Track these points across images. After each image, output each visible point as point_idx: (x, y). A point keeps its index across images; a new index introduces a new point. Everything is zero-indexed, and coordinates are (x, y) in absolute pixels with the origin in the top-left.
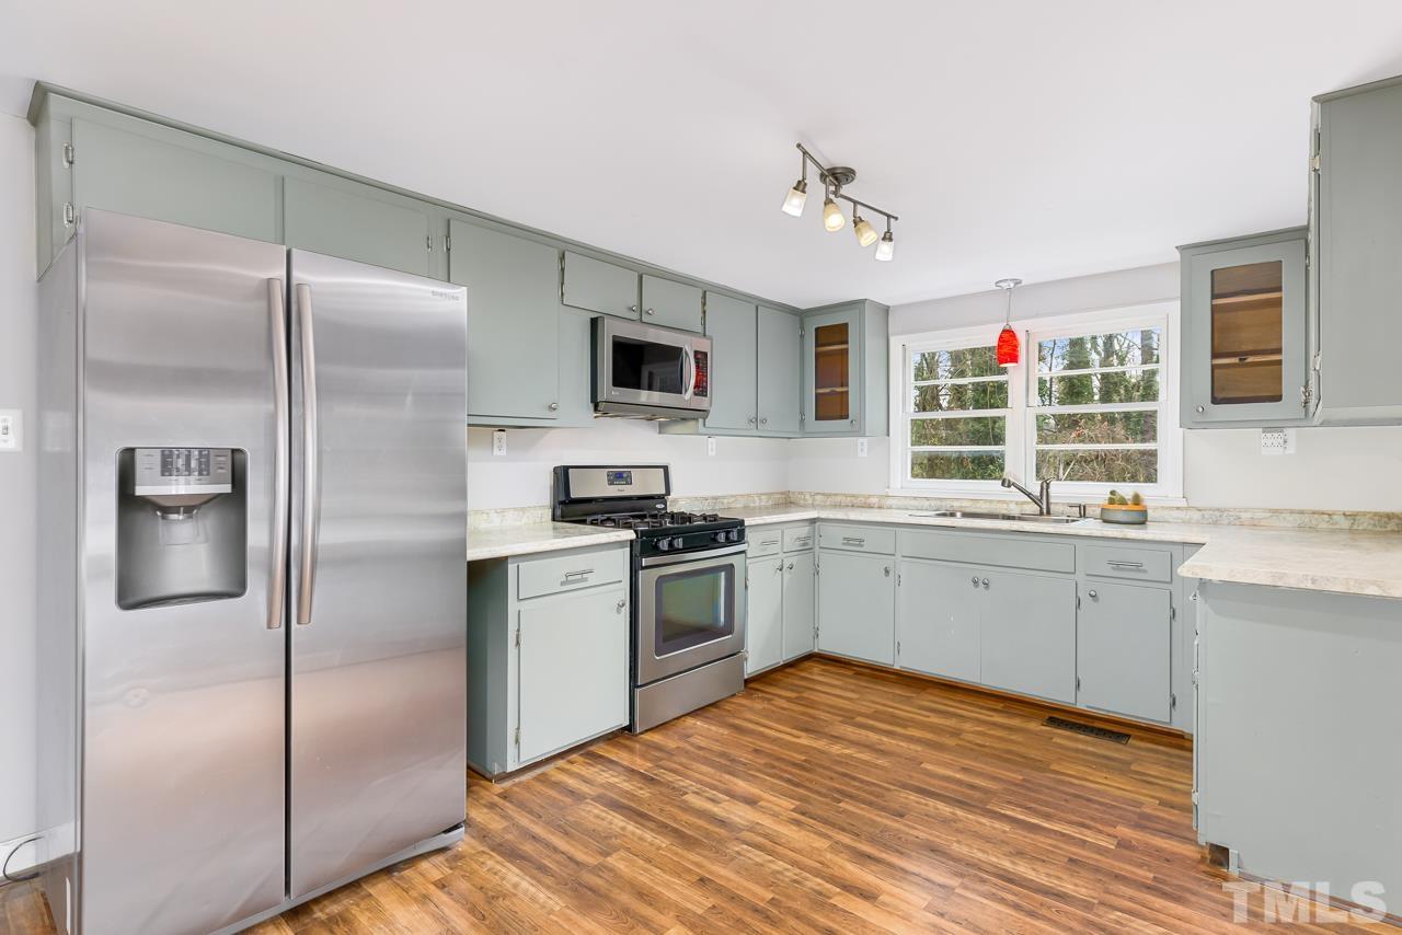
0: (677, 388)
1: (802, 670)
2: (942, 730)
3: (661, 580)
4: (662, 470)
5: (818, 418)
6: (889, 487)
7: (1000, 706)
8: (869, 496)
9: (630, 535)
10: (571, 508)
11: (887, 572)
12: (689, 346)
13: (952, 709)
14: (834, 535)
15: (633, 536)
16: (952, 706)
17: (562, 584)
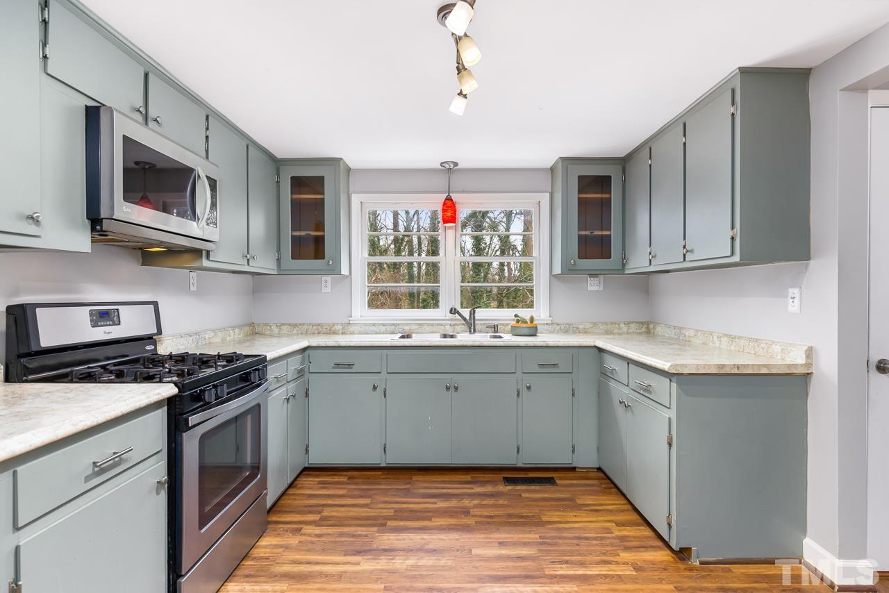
1: (302, 488)
2: (456, 512)
3: (204, 438)
4: (152, 306)
5: (293, 257)
6: (351, 317)
7: (468, 478)
8: (334, 325)
11: (375, 388)
12: (202, 169)
13: (444, 491)
14: (322, 362)
15: (174, 390)
16: (443, 488)
17: (88, 479)
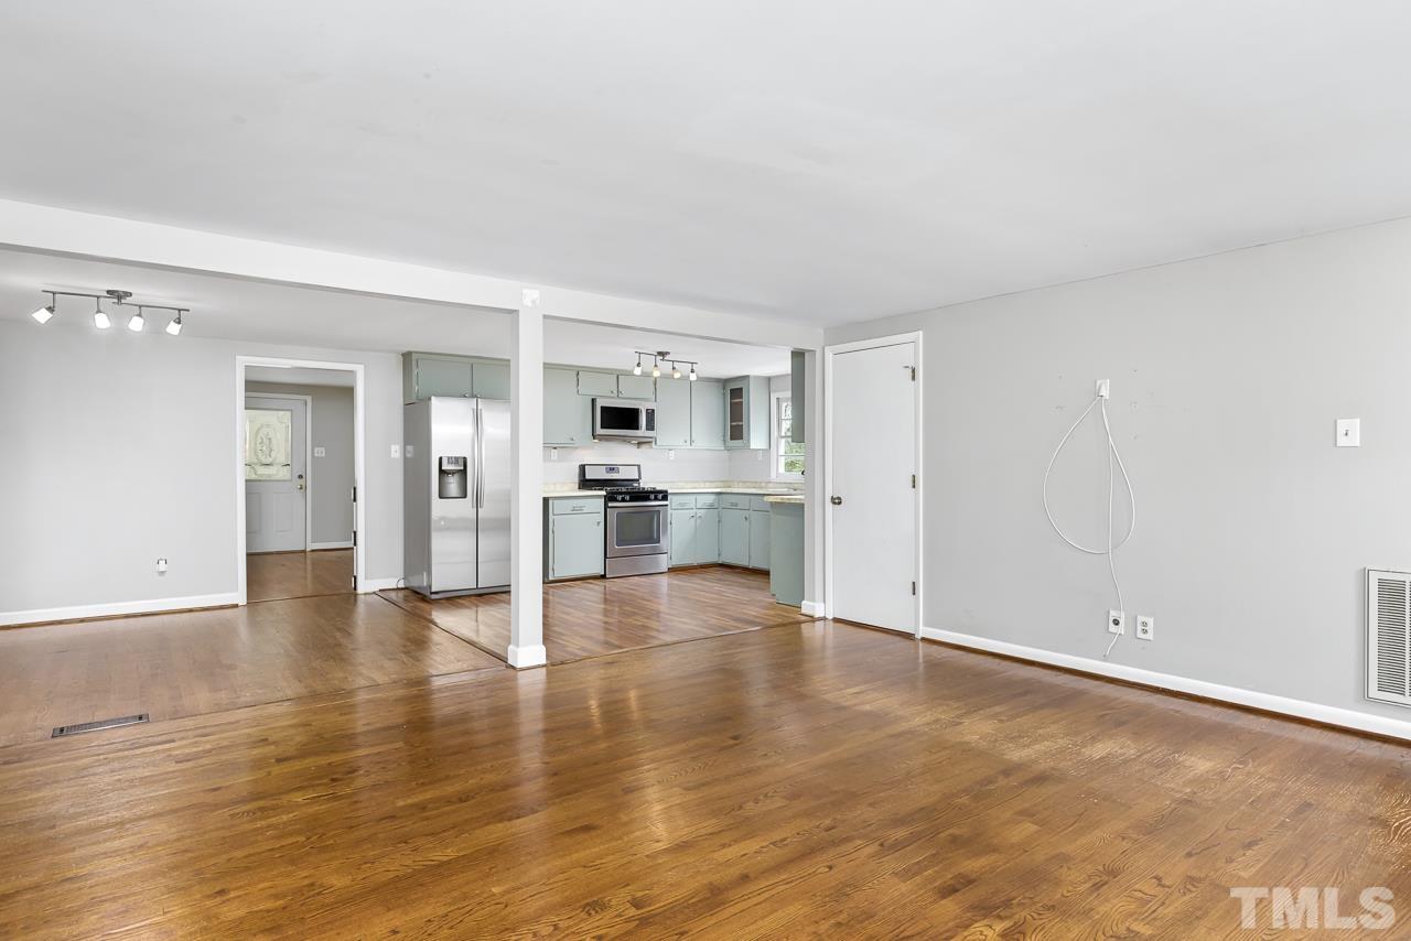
0: (636, 427)
3: (619, 514)
4: (637, 467)
5: (731, 439)
9: (604, 493)
10: (585, 483)
12: (643, 408)
